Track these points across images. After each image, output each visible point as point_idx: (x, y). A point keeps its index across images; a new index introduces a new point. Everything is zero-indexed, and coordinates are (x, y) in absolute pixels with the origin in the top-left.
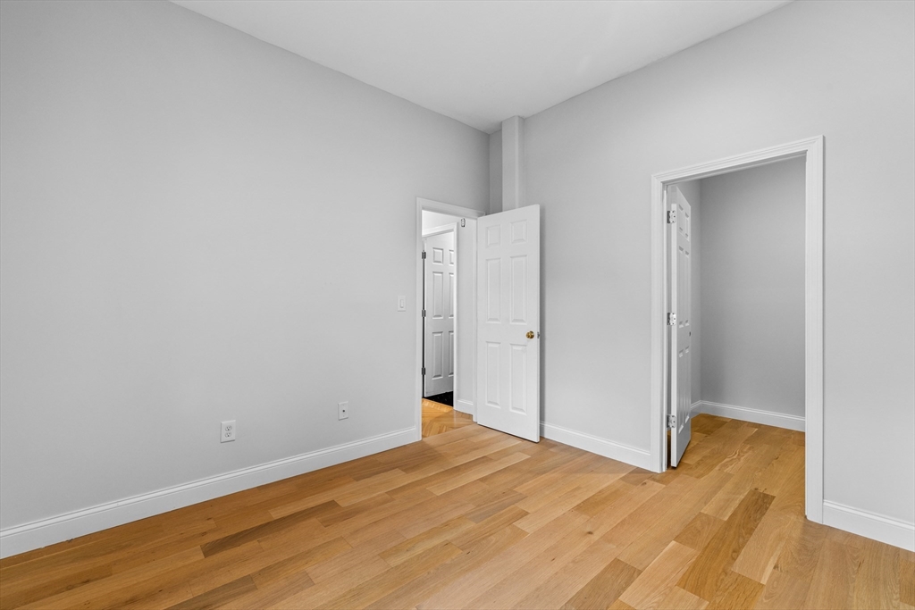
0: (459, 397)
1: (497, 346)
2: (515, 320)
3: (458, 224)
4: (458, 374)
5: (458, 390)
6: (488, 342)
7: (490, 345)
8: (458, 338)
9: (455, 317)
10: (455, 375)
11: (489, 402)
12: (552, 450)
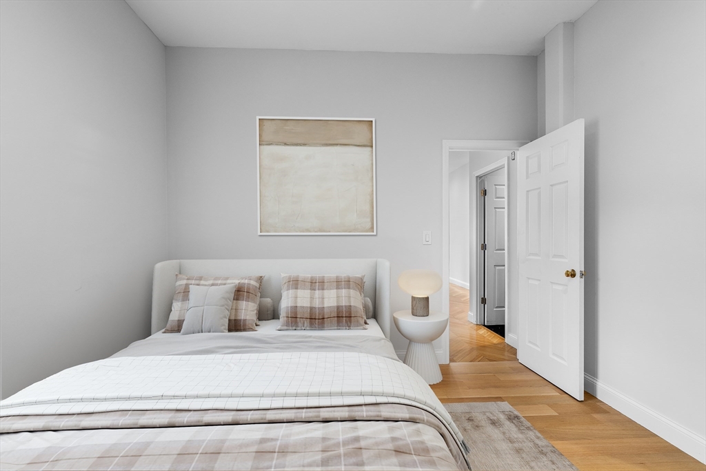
0: (509, 331)
1: (537, 283)
2: (555, 256)
3: (508, 158)
4: (508, 308)
5: (508, 323)
6: (529, 278)
7: (530, 281)
8: (509, 271)
9: (506, 251)
10: (506, 309)
11: (530, 342)
12: (596, 416)
